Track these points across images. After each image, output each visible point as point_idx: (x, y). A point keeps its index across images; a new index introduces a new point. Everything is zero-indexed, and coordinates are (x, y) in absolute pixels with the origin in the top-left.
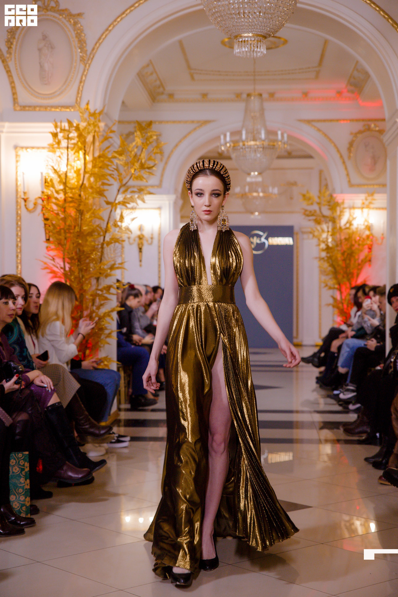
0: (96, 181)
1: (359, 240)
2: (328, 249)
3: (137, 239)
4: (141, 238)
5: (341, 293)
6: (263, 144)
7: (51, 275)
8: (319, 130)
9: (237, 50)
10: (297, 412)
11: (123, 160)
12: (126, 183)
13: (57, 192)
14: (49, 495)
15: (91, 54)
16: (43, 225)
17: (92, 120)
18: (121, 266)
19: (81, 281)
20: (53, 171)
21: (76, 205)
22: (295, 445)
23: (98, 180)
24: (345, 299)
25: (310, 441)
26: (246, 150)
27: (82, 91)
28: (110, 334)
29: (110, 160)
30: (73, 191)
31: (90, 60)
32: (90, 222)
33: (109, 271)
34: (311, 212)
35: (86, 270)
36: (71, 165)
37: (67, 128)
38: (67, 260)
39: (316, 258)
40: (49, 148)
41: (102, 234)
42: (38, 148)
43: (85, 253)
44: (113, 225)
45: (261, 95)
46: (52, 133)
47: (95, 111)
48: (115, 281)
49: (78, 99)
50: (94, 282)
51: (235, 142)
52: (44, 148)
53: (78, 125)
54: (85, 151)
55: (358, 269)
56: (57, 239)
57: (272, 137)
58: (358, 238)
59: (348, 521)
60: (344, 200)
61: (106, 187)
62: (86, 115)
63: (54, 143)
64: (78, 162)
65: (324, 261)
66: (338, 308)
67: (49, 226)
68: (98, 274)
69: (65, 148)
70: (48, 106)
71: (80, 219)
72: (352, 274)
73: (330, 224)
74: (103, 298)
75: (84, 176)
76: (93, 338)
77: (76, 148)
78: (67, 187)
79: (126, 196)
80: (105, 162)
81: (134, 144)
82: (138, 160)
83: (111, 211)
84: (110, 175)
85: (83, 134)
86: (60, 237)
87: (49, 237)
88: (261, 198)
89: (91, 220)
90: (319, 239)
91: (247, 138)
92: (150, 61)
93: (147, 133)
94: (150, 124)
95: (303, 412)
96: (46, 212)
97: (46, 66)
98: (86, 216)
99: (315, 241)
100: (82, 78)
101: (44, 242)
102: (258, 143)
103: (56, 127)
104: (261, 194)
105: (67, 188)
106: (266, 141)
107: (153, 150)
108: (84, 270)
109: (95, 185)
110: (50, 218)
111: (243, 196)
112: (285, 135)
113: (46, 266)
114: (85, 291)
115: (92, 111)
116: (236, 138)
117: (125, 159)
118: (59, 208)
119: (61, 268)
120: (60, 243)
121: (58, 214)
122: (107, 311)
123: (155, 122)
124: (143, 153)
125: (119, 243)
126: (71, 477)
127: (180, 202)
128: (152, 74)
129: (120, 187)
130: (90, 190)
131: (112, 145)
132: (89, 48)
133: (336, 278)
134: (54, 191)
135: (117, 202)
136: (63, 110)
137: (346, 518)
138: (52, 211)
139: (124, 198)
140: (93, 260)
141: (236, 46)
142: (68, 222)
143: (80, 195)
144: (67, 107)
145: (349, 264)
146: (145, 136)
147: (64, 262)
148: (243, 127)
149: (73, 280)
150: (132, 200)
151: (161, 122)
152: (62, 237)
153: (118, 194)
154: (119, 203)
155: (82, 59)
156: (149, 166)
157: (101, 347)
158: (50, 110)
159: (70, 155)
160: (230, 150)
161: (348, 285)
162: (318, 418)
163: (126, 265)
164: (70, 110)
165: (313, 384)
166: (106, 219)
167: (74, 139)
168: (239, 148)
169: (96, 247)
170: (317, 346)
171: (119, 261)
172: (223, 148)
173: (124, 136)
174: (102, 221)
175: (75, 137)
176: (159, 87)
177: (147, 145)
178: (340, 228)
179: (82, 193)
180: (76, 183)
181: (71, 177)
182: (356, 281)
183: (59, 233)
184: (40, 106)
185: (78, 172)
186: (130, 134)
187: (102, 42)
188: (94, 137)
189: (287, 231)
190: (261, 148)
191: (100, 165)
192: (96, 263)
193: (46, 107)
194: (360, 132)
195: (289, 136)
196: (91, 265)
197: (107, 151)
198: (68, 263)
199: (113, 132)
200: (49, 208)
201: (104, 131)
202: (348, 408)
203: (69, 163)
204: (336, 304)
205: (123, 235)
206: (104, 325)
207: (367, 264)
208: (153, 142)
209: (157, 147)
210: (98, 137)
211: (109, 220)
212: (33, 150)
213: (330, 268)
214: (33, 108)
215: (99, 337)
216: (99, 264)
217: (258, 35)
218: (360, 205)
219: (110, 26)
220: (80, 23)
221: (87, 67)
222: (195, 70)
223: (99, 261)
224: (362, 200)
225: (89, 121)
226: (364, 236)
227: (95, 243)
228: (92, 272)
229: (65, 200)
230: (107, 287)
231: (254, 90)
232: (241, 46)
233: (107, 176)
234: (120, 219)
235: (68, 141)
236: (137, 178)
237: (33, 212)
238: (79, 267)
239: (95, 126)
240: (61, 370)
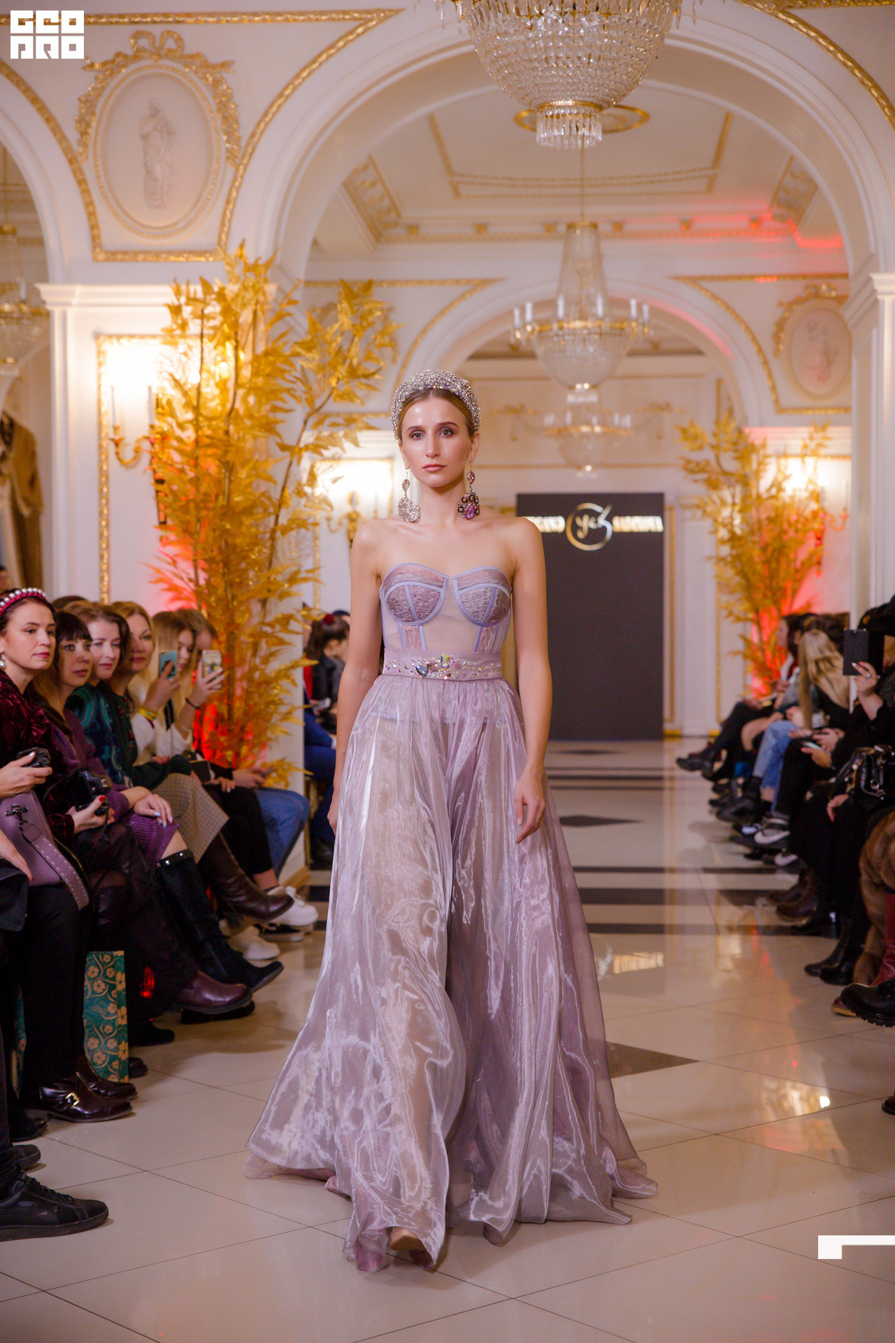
0: (259, 403)
1: (797, 521)
2: (733, 538)
3: (345, 522)
4: (353, 518)
5: (760, 629)
6: (600, 327)
7: (170, 595)
8: (715, 297)
9: (542, 134)
11: (314, 359)
12: (321, 407)
13: (181, 426)
14: (167, 1037)
15: (248, 144)
16: (153, 494)
17: (251, 279)
18: (312, 575)
19: (231, 606)
20: (173, 383)
21: (220, 453)
22: (667, 937)
23: (264, 400)
24: (768, 642)
25: (698, 930)
26: (564, 340)
27: (230, 221)
28: (289, 713)
30: (214, 423)
31: (247, 157)
32: (249, 485)
33: (286, 586)
34: (698, 464)
35: (240, 584)
36: (209, 372)
37: (200, 295)
38: (202, 563)
39: (710, 558)
40: (163, 337)
42: (142, 337)
43: (238, 550)
44: (294, 492)
45: (595, 226)
46: (170, 307)
47: (258, 259)
48: (300, 607)
49: (223, 236)
50: (256, 607)
51: (543, 324)
52: (153, 336)
53: (222, 289)
54: (237, 341)
55: (795, 581)
56: (181, 522)
57: (618, 312)
58: (793, 518)
59: (776, 1091)
60: (765, 439)
61: (280, 416)
62: (239, 270)
63: (175, 327)
64: (223, 365)
65: (726, 565)
66: (754, 660)
67: (166, 495)
68: (265, 592)
69: (196, 336)
70: (162, 252)
71: (227, 481)
72: (783, 591)
73: (738, 489)
74: (275, 641)
75: (235, 394)
76: (254, 721)
77: (219, 336)
78: (202, 415)
79: (320, 432)
80: (278, 363)
81: (336, 327)
82: (345, 360)
83: (290, 464)
84: (288, 391)
85: (234, 307)
86: (188, 517)
87: (166, 517)
88: (598, 436)
89: (251, 483)
90: (715, 520)
91: (567, 315)
92: (370, 157)
93: (361, 304)
94: (369, 285)
95: (683, 871)
96: (159, 468)
97: (158, 170)
98: (239, 475)
99: (707, 524)
100: (230, 194)
101: (155, 527)
102: (589, 324)
103: (178, 293)
104: (598, 429)
105: (201, 419)
106: (607, 319)
107: (375, 339)
108: (235, 584)
109: (258, 412)
110: (166, 478)
111: (561, 432)
112: (646, 308)
113: (159, 576)
114: (238, 627)
115: (251, 260)
116: (545, 314)
117: (317, 357)
118: (185, 459)
119: (191, 580)
120: (187, 531)
121: (182, 471)
122: (283, 667)
123: (381, 283)
124: (354, 344)
125: (308, 529)
126: (209, 1001)
128: (373, 185)
129: (309, 415)
130: (248, 422)
131: (291, 329)
132: (244, 133)
133: (750, 599)
134: (174, 425)
135: (302, 445)
136: (193, 258)
137: (772, 1084)
138: (172, 465)
139: (317, 438)
140: (256, 562)
141: (540, 126)
142: (204, 487)
143: (227, 433)
144: (201, 253)
145: (777, 570)
146: (357, 310)
147: (196, 569)
148: (559, 291)
149: (214, 604)
150: (333, 441)
151: (392, 283)
152: (191, 518)
153: (303, 429)
154: (307, 447)
155: (231, 155)
156: (366, 372)
157: (270, 739)
158: (166, 260)
159: (206, 350)
160: (534, 338)
161: (775, 612)
162: (712, 882)
163: (323, 574)
164: (207, 259)
165: (705, 814)
166: (280, 482)
167: (214, 318)
168: (551, 334)
169: (260, 537)
170: (711, 736)
171: (308, 564)
172: (518, 335)
173: (319, 311)
174: (272, 485)
175: (215, 313)
176: (389, 212)
177: (363, 328)
178: (759, 496)
179: (232, 428)
180: (219, 408)
181: (210, 396)
182: (791, 605)
183: (185, 509)
184: (147, 252)
186: (330, 308)
187: (271, 119)
188: (255, 313)
189: (651, 504)
190: (596, 333)
191: (268, 370)
192: (260, 570)
193: (157, 254)
194: (799, 301)
195: (652, 310)
196: (251, 574)
197: (281, 342)
198: (204, 570)
199: (293, 302)
200: (165, 460)
201: (275, 300)
202: (773, 863)
203: (204, 366)
204: (750, 652)
205: (315, 513)
206: (276, 695)
207: (814, 570)
208: (374, 322)
209: (383, 333)
210: (263, 313)
211: (285, 482)
212: (134, 340)
213: (738, 579)
214: (131, 255)
215: (268, 720)
216: (265, 571)
217: (585, 104)
218: (798, 450)
219: (286, 88)
220: (226, 82)
221: (241, 171)
222: (462, 175)
223: (267, 565)
224: (804, 439)
225: (244, 281)
226: (807, 513)
227: (258, 530)
228: (253, 587)
229: (197, 442)
230: (283, 618)
231: (582, 215)
232: (552, 126)
233: (281, 392)
234: (308, 480)
235: (202, 322)
236: (342, 397)
237: (133, 466)
238: (227, 579)
239: (256, 292)
240: (189, 788)
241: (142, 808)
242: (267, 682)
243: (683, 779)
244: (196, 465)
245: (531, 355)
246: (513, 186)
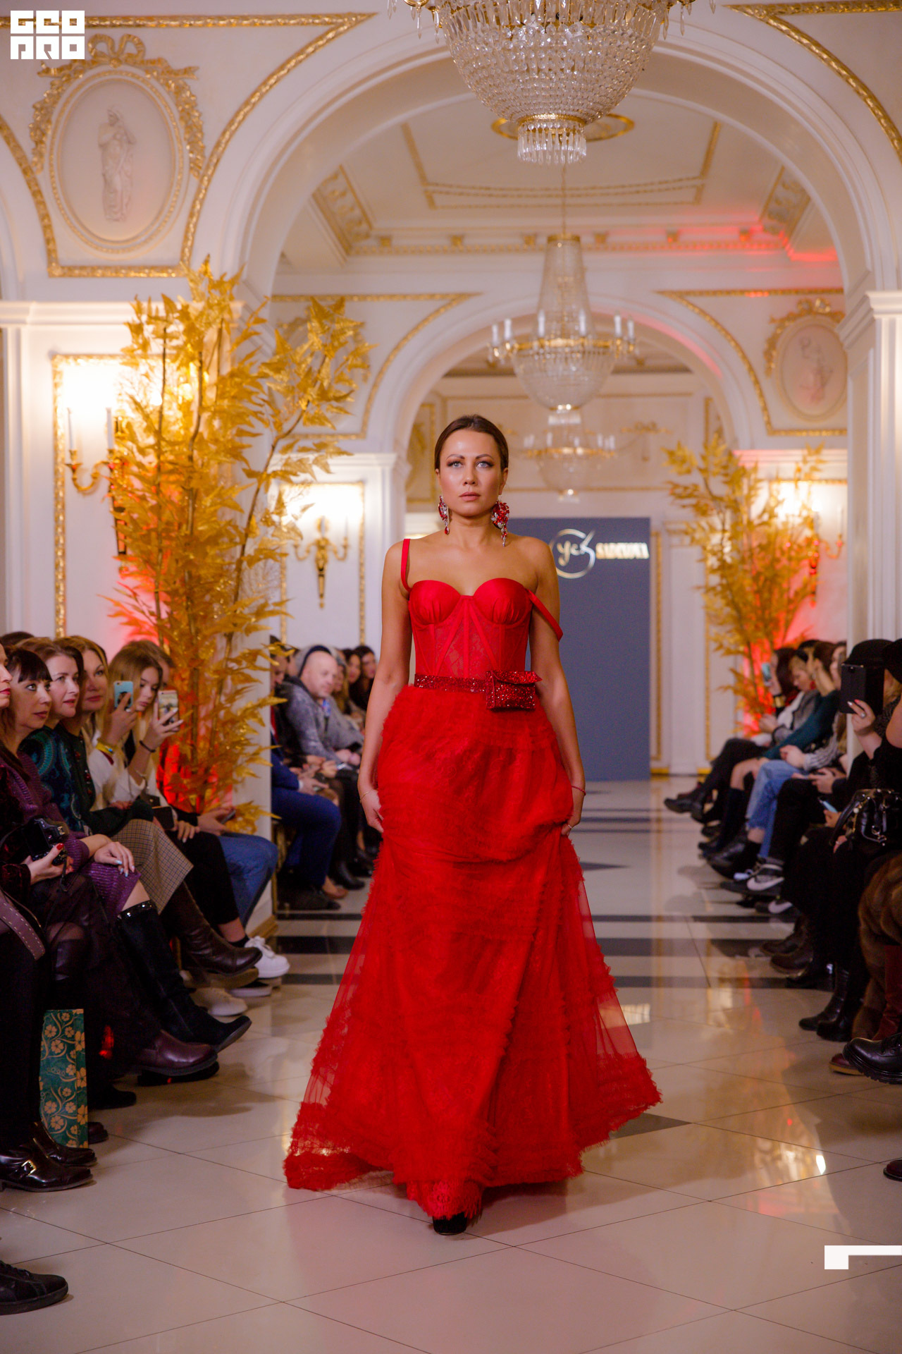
0: (224, 427)
1: (790, 548)
2: (723, 567)
3: (314, 549)
4: (321, 545)
5: (752, 663)
6: (583, 345)
7: (129, 629)
8: (703, 312)
9: (524, 149)
10: (659, 919)
11: (282, 381)
12: (290, 431)
13: (142, 451)
14: (129, 1100)
15: (212, 155)
16: (112, 523)
17: (216, 296)
18: (280, 609)
19: (194, 642)
20: (134, 406)
21: (183, 479)
22: (654, 990)
23: (229, 425)
24: (760, 676)
25: (687, 982)
26: (545, 358)
27: (194, 234)
28: (256, 754)
29: (254, 382)
30: (177, 448)
31: (212, 168)
32: (214, 514)
33: (253, 620)
34: (686, 488)
35: (205, 617)
36: (172, 394)
37: (162, 313)
38: (163, 596)
39: (699, 588)
40: (123, 357)
41: (238, 540)
42: (101, 356)
43: (202, 582)
44: (261, 520)
45: (577, 239)
46: (129, 325)
47: (222, 277)
48: (267, 641)
49: (187, 250)
50: (221, 642)
51: (523, 340)
52: (112, 356)
53: (186, 307)
54: (201, 362)
55: (788, 612)
56: (142, 552)
57: (601, 328)
58: (787, 545)
59: (770, 1152)
60: (757, 462)
61: (246, 440)
62: (203, 287)
63: (136, 346)
64: (187, 386)
65: (716, 594)
66: (746, 695)
67: (126, 524)
68: (231, 626)
69: (158, 355)
70: (122, 267)
71: (191, 509)
72: (776, 622)
73: (728, 515)
74: (241, 677)
75: (199, 418)
76: (219, 763)
78: (164, 439)
79: (289, 458)
80: (244, 385)
81: (306, 347)
82: (315, 382)
83: (258, 491)
84: (255, 414)
85: (198, 326)
86: (149, 547)
87: (125, 547)
88: (580, 458)
89: (216, 511)
90: (704, 548)
91: (548, 331)
92: (341, 167)
93: (333, 323)
95: (671, 919)
96: (118, 495)
97: (118, 182)
98: (203, 503)
99: (695, 551)
100: (193, 206)
101: (115, 557)
102: (572, 342)
103: (139, 311)
104: (580, 451)
105: (163, 443)
106: (590, 337)
107: (347, 360)
108: (199, 617)
109: (224, 437)
110: (127, 506)
111: (541, 454)
112: (631, 325)
113: (118, 609)
114: (202, 663)
115: (216, 277)
116: (526, 330)
117: (286, 379)
118: (146, 485)
119: (152, 614)
120: (148, 562)
121: (143, 498)
122: (249, 705)
123: (351, 298)
124: (325, 365)
125: (276, 560)
126: (172, 1062)
127: (406, 469)
128: (343, 194)
129: (278, 440)
130: (213, 447)
131: (259, 348)
132: (209, 143)
133: (741, 631)
134: (135, 450)
135: (270, 470)
136: (154, 274)
137: (766, 1145)
138: (131, 492)
139: (286, 464)
140: (220, 595)
141: (522, 141)
142: (166, 516)
143: (191, 458)
144: (162, 268)
145: (770, 600)
146: (329, 329)
147: (157, 602)
148: (539, 307)
149: (176, 639)
150: (302, 466)
151: (363, 297)
152: (153, 548)
153: (271, 455)
154: (275, 474)
155: (194, 166)
156: (338, 395)
157: (236, 782)
158: (126, 276)
159: (168, 372)
160: (513, 356)
161: (767, 645)
162: (702, 932)
163: (289, 607)
164: (170, 275)
165: (694, 858)
166: (247, 509)
167: (177, 338)
168: (531, 352)
169: (225, 568)
170: (701, 775)
171: (275, 598)
172: (497, 354)
173: (285, 327)
174: (238, 513)
175: (179, 332)
176: (360, 222)
177: (335, 348)
178: (750, 522)
179: (196, 453)
180: (182, 432)
181: (172, 420)
182: (785, 637)
183: (146, 539)
184: (106, 268)
185: (185, 407)
186: (297, 323)
187: (237, 128)
188: (220, 332)
189: (636, 529)
190: (579, 352)
191: (234, 392)
192: (226, 603)
193: (116, 269)
194: (791, 317)
195: (638, 326)
196: (216, 607)
197: (247, 363)
198: (166, 603)
199: (260, 321)
200: (124, 486)
201: (241, 318)
202: (767, 911)
203: (167, 388)
204: (742, 687)
205: (284, 542)
206: (243, 735)
207: (808, 600)
208: (346, 342)
209: (355, 353)
210: (229, 333)
211: (252, 510)
212: (91, 361)
213: (728, 610)
214: (89, 270)
215: (234, 762)
216: (231, 604)
217: (568, 118)
218: (791, 474)
219: (253, 95)
220: (189, 90)
221: (205, 182)
222: (437, 185)
223: (233, 598)
224: (797, 462)
225: (209, 299)
226: (801, 540)
227: (223, 560)
228: (217, 621)
229: (159, 468)
230: (250, 654)
231: (564, 227)
232: (534, 141)
233: (248, 416)
234: (276, 508)
235: (165, 342)
236: (312, 420)
237: (91, 493)
238: (190, 612)
239: (222, 310)
240: (151, 834)
241: (102, 856)
242: (233, 721)
243: (670, 820)
244: (158, 492)
245: (510, 373)
246: (490, 195)
